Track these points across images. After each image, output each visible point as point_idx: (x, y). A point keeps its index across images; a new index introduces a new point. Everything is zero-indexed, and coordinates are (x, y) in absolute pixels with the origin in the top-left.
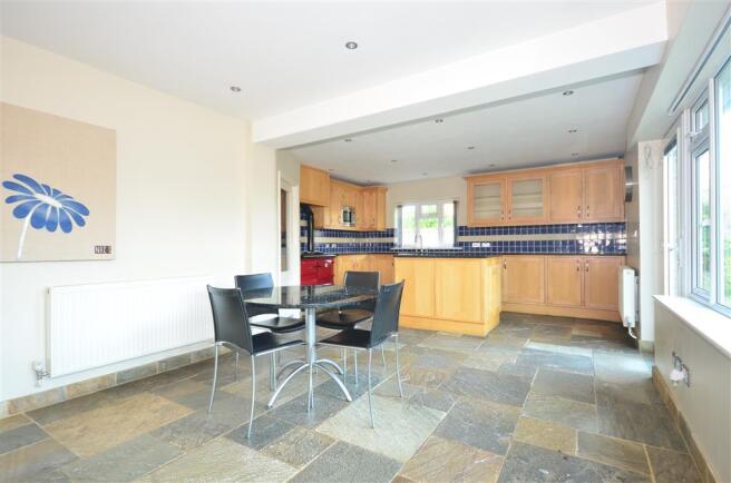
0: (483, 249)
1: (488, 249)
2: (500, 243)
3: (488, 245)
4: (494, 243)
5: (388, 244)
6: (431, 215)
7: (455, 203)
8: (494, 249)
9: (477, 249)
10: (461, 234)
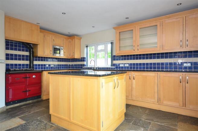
0: (125, 67)
1: (128, 67)
2: (134, 64)
3: (127, 65)
4: (131, 64)
5: (82, 65)
6: (101, 51)
7: (112, 43)
8: (131, 68)
9: (122, 67)
10: (114, 60)
